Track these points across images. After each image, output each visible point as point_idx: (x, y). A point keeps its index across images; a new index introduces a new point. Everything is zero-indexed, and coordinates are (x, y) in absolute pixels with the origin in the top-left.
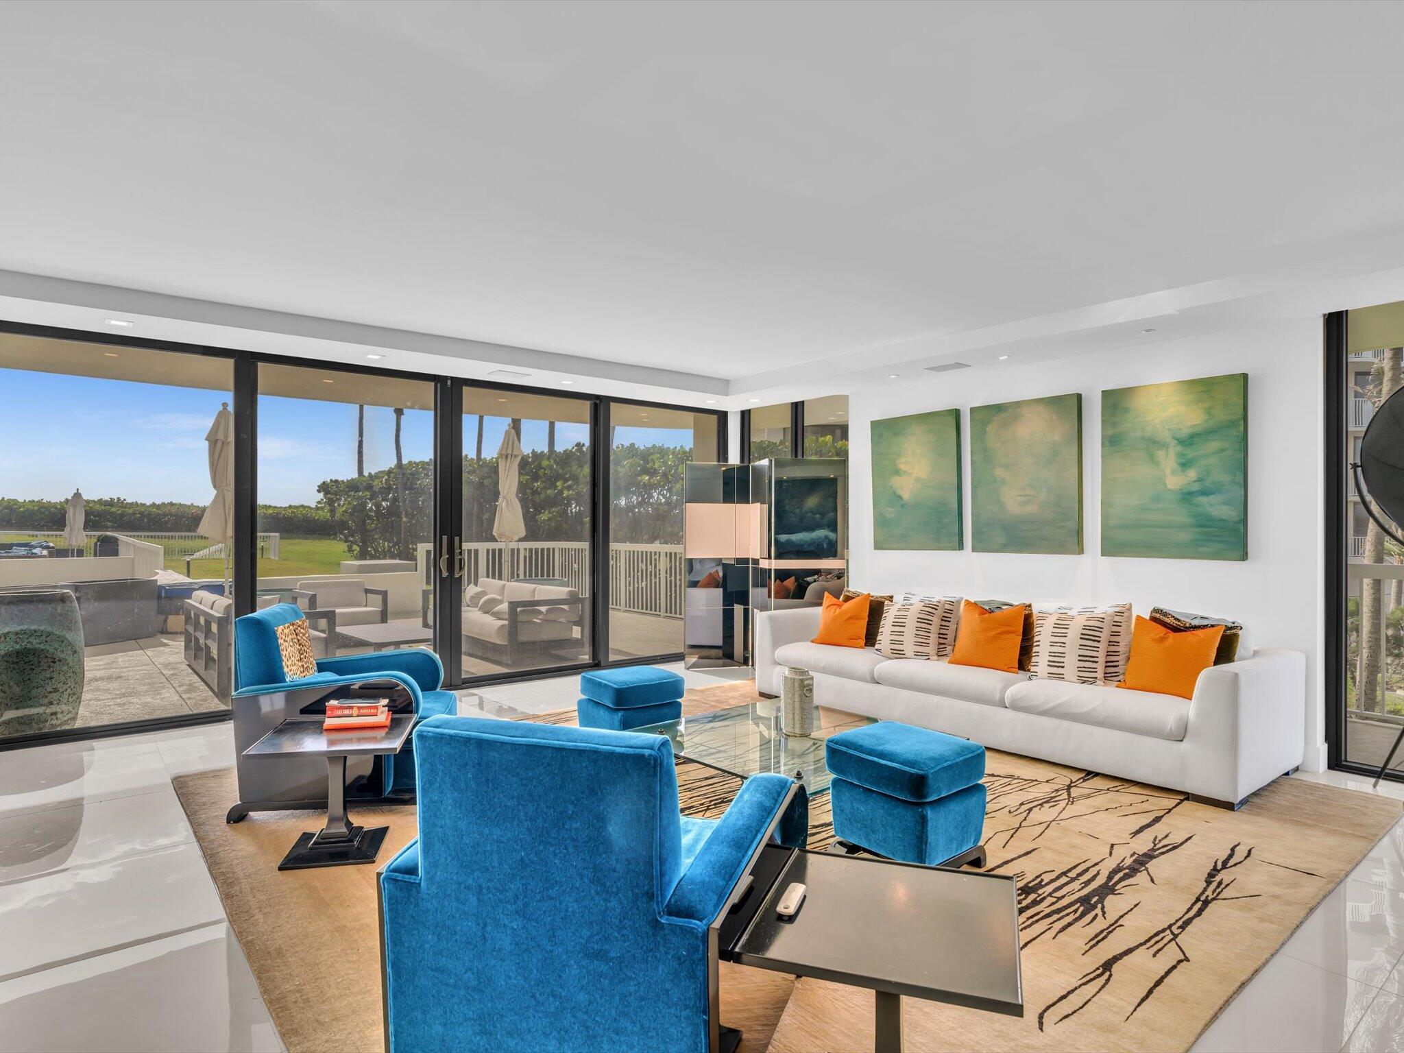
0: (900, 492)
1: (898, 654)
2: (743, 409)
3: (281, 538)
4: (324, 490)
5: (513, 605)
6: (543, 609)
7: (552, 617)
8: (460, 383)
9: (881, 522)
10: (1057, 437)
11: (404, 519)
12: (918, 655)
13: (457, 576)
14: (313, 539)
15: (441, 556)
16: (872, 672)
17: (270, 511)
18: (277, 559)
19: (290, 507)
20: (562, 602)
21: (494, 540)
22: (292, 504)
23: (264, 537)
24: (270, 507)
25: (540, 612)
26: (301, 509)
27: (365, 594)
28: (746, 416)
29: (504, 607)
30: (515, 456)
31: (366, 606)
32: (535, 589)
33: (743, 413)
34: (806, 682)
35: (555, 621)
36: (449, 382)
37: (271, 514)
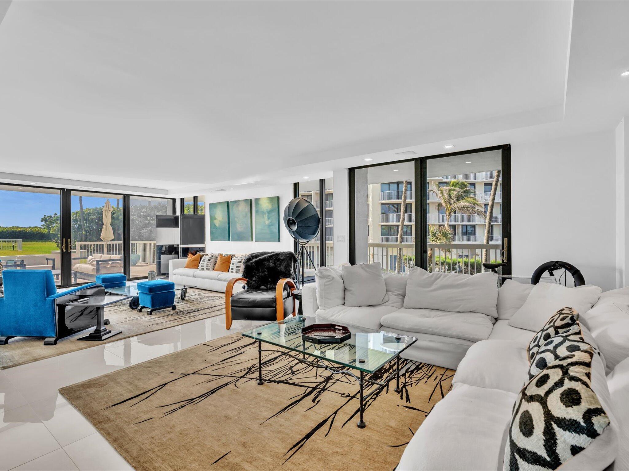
0: (216, 224)
1: (203, 269)
2: (182, 198)
3: (23, 242)
4: (45, 221)
5: (98, 262)
6: (110, 262)
7: (114, 265)
8: (69, 191)
9: (212, 233)
10: (247, 210)
11: (84, 233)
12: (207, 269)
13: (69, 251)
14: (42, 242)
15: (63, 245)
16: (193, 275)
17: (19, 230)
18: (21, 250)
19: (30, 227)
20: (117, 260)
21: (101, 240)
22: (31, 226)
23: (16, 241)
24: (19, 227)
25: (109, 264)
26: (36, 228)
27: (46, 261)
28: (182, 200)
29: (95, 262)
30: (109, 210)
31: (47, 264)
32: (101, 256)
33: (181, 199)
34: (153, 274)
35: (115, 266)
36: (66, 190)
37: (19, 231)
